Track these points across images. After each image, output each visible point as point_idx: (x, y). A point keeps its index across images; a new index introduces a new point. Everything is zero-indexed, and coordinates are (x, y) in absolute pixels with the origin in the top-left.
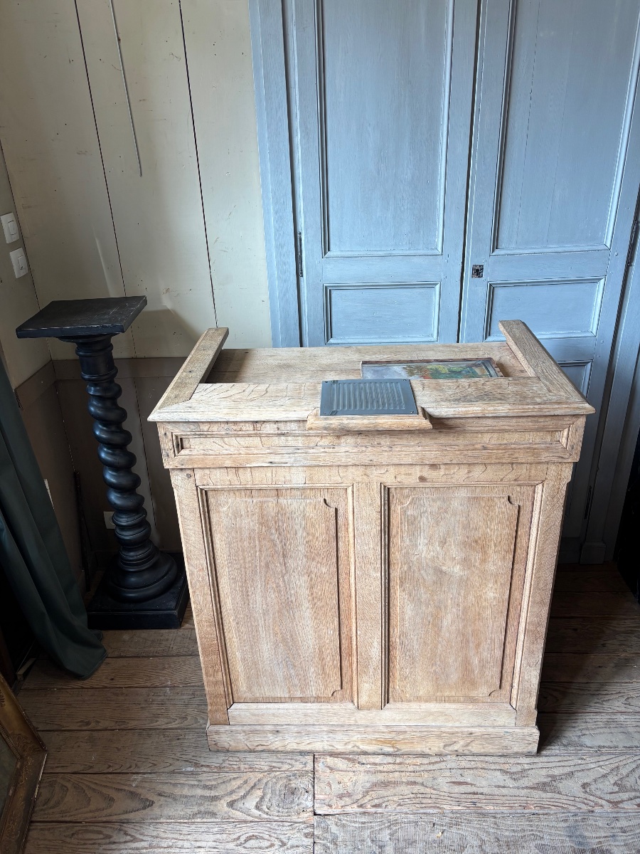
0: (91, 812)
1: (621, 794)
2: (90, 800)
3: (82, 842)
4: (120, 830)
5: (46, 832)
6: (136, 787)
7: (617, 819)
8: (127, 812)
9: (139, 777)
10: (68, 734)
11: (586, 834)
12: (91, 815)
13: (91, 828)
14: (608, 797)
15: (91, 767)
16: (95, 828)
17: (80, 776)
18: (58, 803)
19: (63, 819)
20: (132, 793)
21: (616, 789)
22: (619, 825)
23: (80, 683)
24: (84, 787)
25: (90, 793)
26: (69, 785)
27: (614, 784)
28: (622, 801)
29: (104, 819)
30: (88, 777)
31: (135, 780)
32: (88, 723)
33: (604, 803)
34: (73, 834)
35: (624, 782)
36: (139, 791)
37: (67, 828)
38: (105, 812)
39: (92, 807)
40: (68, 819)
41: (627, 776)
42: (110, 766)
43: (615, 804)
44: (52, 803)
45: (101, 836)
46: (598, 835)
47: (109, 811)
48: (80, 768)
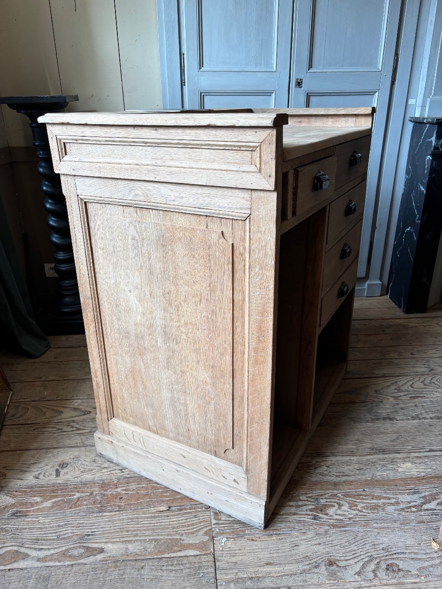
0: (46, 418)
1: (399, 393)
2: (45, 413)
3: (41, 433)
4: (68, 426)
5: (14, 430)
6: (78, 405)
7: (398, 404)
8: (72, 417)
9: (80, 401)
10: (26, 384)
11: (379, 411)
12: (47, 419)
13: (47, 426)
14: (391, 395)
15: (44, 398)
16: (50, 426)
17: (37, 402)
18: (22, 416)
19: (27, 423)
20: (75, 408)
21: (396, 391)
22: (399, 406)
23: (33, 360)
24: (40, 407)
25: (44, 410)
26: (29, 407)
27: (395, 389)
28: (400, 396)
29: (57, 421)
30: (43, 403)
31: (76, 402)
32: (41, 378)
33: (389, 397)
34: (34, 430)
35: (401, 388)
36: (80, 407)
37: (30, 427)
38: (57, 418)
39: (47, 416)
40: (29, 422)
41: (403, 385)
42: (58, 397)
43: (396, 398)
44: (18, 415)
45: (55, 429)
46: (387, 411)
47: (59, 417)
48: (37, 399)
